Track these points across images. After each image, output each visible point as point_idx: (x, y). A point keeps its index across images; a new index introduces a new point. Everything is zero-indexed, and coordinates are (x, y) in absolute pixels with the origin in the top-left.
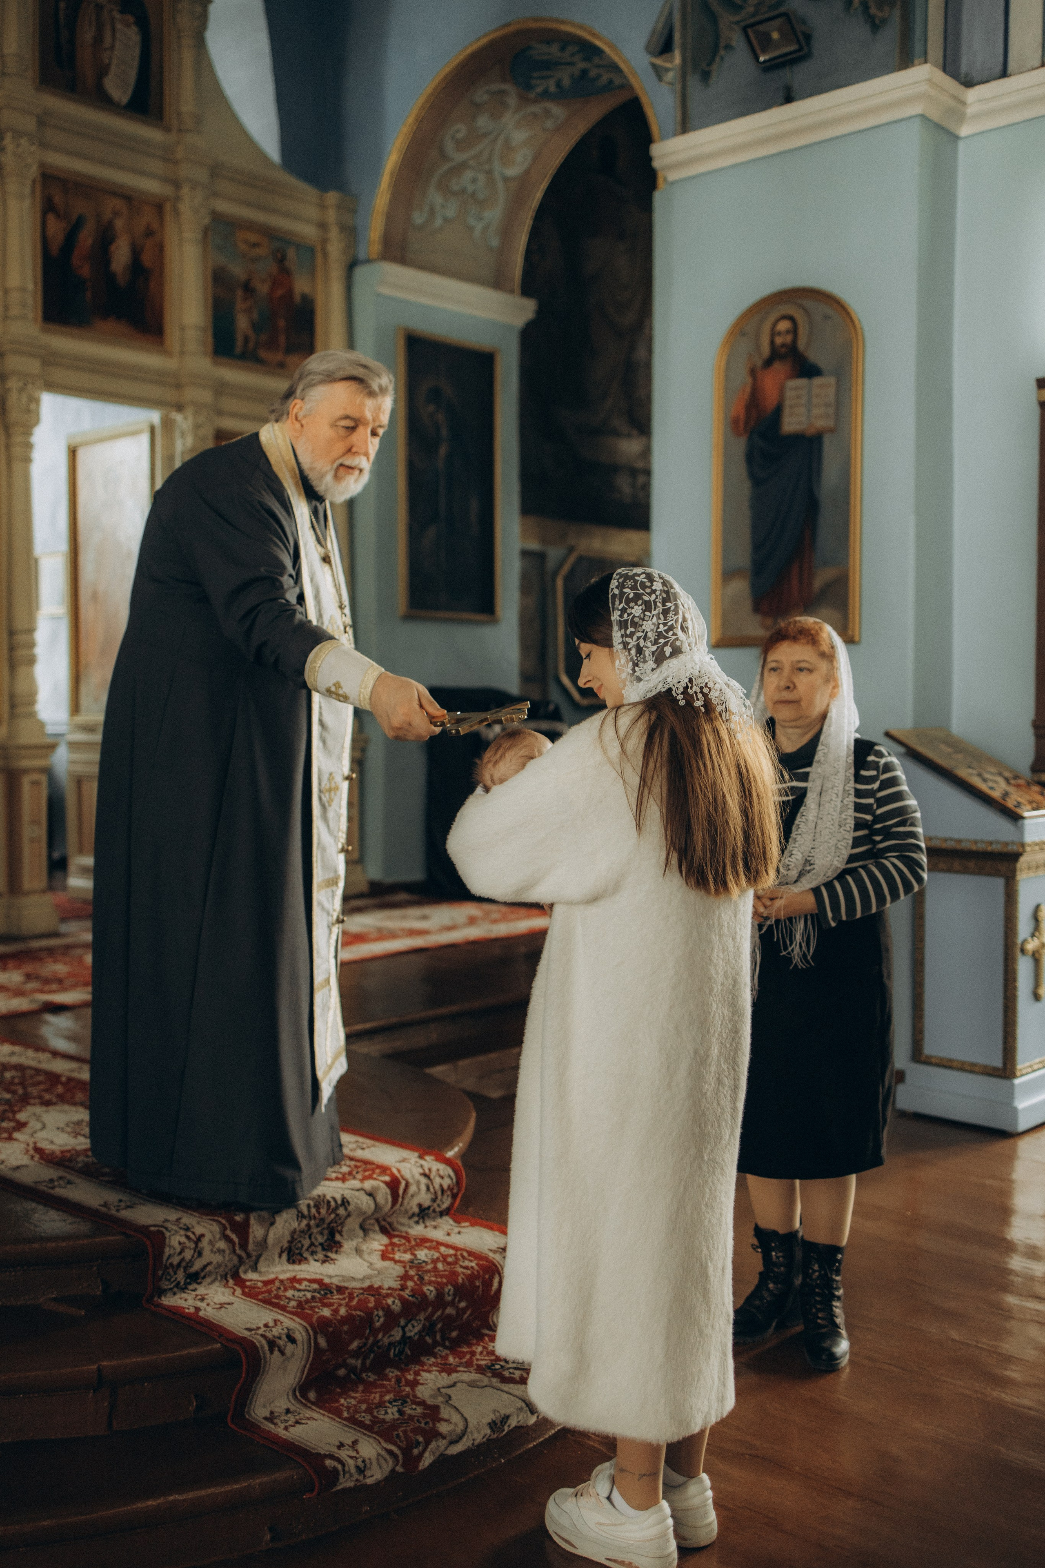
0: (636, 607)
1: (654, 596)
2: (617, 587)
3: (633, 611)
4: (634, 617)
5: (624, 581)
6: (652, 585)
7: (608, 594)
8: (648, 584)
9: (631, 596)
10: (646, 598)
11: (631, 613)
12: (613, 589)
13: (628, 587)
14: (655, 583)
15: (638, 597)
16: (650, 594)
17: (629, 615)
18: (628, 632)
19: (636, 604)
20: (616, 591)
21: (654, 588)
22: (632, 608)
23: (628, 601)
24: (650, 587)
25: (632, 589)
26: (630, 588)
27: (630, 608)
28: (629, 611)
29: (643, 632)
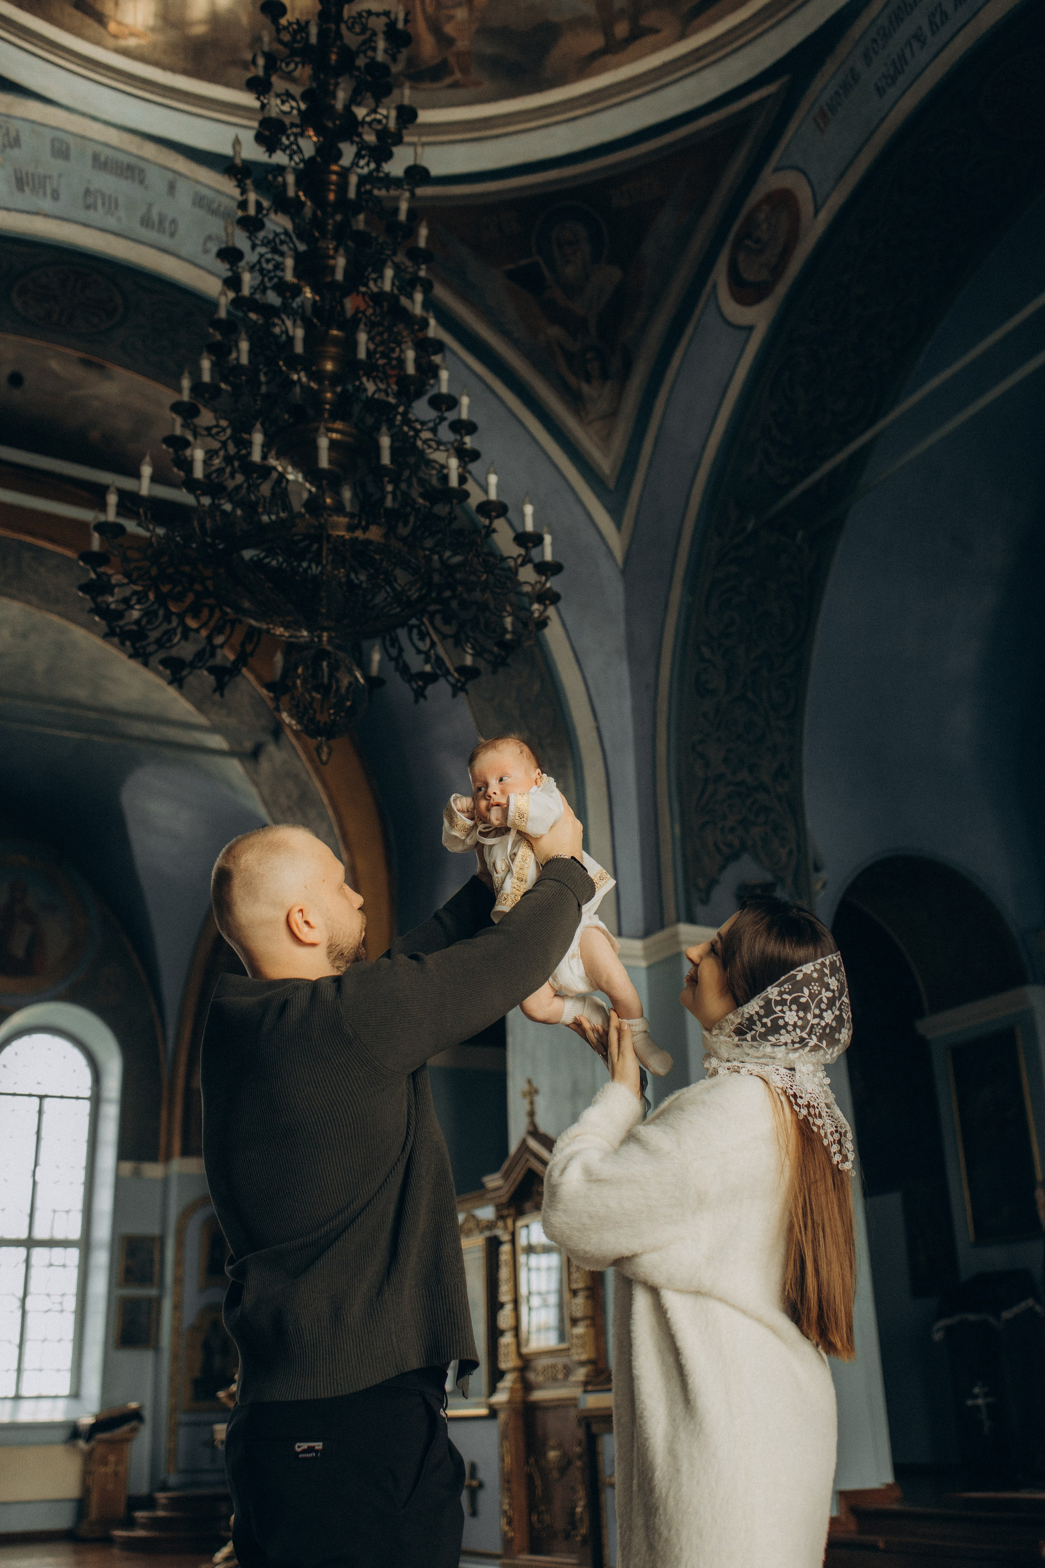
0: (794, 1013)
1: (816, 1021)
2: (805, 974)
3: (788, 1013)
4: (783, 1018)
5: (815, 980)
6: (826, 1010)
7: (792, 970)
8: (823, 1006)
9: (803, 1000)
10: (809, 1016)
11: (784, 1013)
12: (801, 971)
13: (810, 990)
14: (829, 1012)
15: (805, 1008)
16: (815, 1016)
17: (782, 1011)
18: (764, 1020)
19: (797, 1011)
20: (800, 977)
21: (825, 1014)
22: (791, 1010)
23: (795, 1001)
24: (822, 1011)
25: (810, 994)
26: (810, 993)
27: (790, 1007)
28: (786, 1008)
29: (777, 1040)
